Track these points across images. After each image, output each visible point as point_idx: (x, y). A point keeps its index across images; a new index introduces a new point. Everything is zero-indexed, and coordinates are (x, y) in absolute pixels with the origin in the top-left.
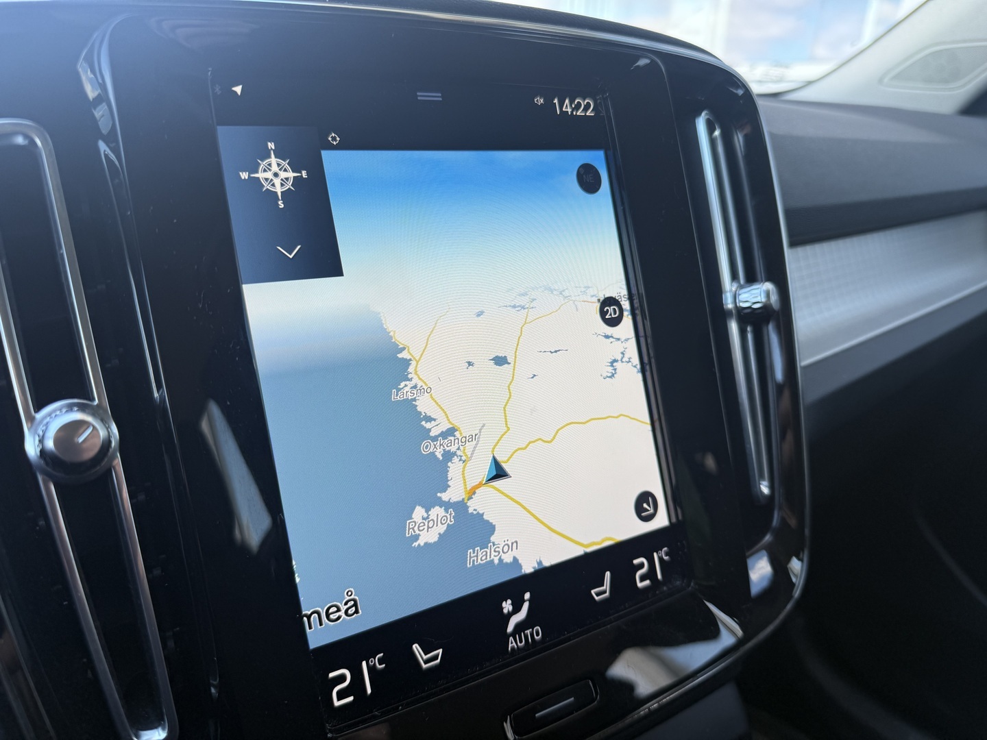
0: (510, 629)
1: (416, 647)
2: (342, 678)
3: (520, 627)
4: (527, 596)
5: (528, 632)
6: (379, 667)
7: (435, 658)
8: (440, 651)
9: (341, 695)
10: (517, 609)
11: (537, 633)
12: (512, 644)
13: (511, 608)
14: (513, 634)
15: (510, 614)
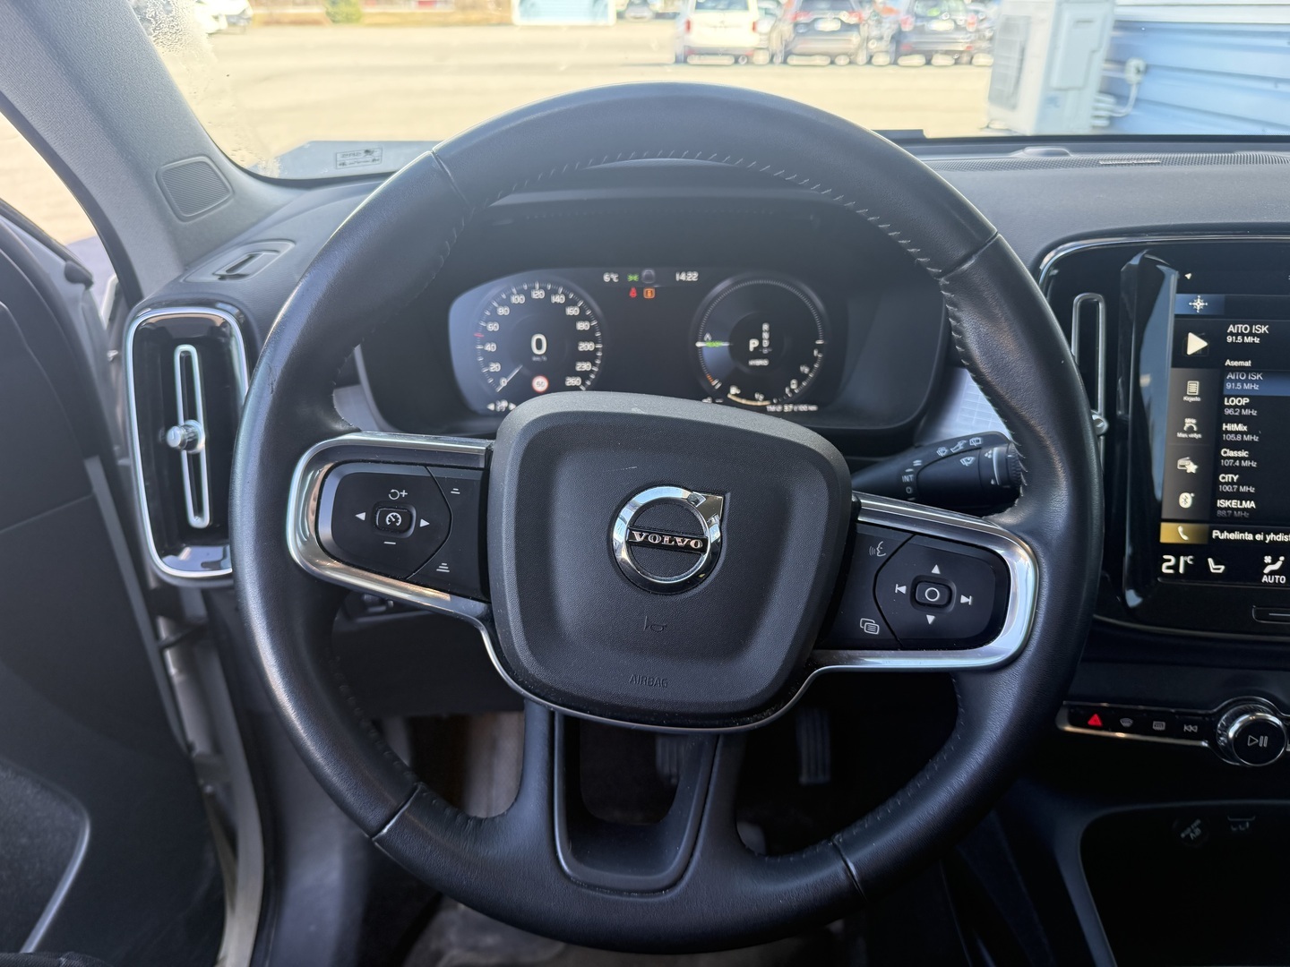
0: (1267, 570)
1: (1210, 561)
2: (1169, 560)
3: (1272, 573)
4: (1282, 558)
5: (1277, 577)
6: (1190, 563)
7: (1219, 569)
8: (1223, 567)
9: (1169, 568)
10: (1274, 562)
11: (1283, 579)
12: (1265, 579)
13: (1270, 561)
14: (1267, 575)
15: (1268, 564)
